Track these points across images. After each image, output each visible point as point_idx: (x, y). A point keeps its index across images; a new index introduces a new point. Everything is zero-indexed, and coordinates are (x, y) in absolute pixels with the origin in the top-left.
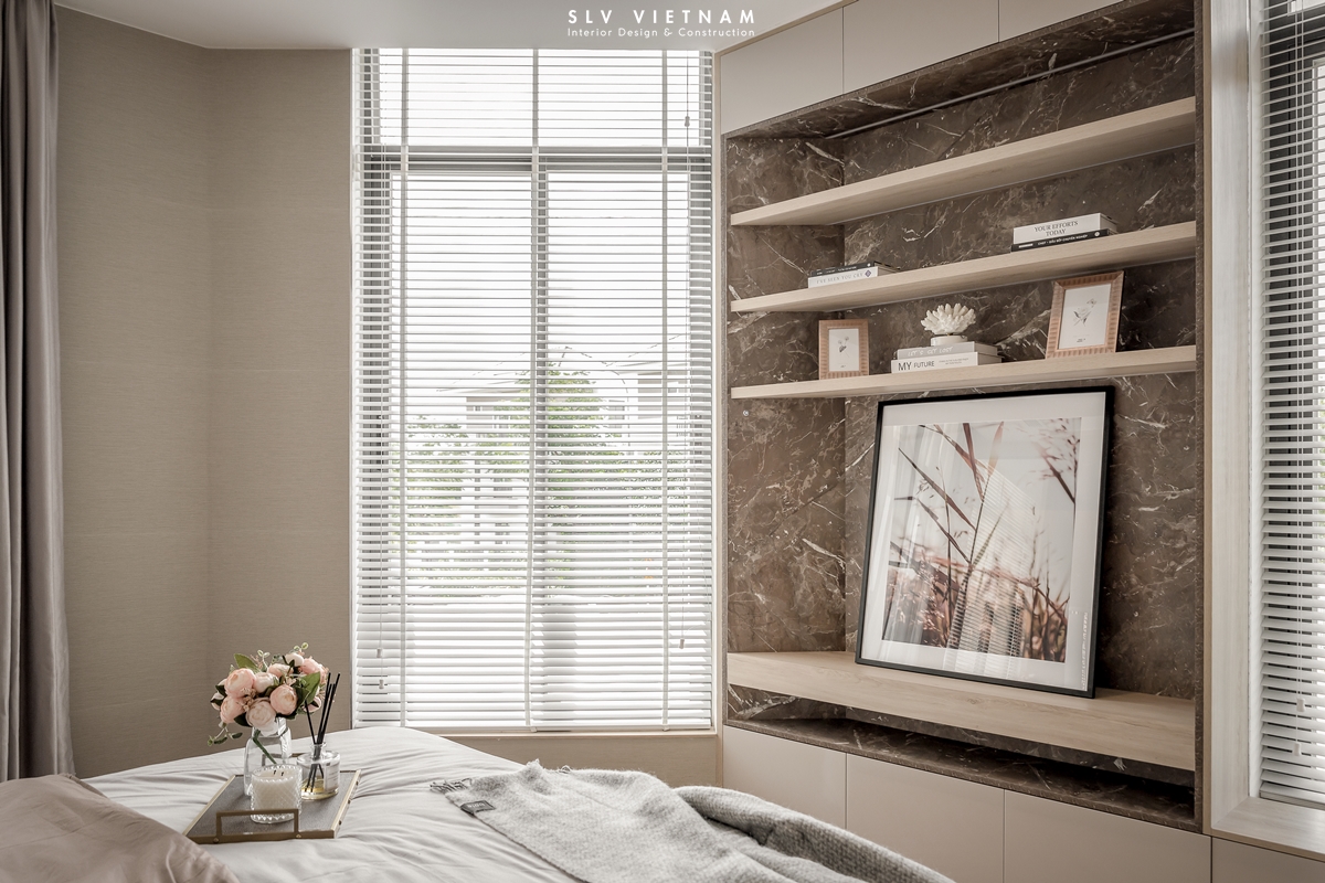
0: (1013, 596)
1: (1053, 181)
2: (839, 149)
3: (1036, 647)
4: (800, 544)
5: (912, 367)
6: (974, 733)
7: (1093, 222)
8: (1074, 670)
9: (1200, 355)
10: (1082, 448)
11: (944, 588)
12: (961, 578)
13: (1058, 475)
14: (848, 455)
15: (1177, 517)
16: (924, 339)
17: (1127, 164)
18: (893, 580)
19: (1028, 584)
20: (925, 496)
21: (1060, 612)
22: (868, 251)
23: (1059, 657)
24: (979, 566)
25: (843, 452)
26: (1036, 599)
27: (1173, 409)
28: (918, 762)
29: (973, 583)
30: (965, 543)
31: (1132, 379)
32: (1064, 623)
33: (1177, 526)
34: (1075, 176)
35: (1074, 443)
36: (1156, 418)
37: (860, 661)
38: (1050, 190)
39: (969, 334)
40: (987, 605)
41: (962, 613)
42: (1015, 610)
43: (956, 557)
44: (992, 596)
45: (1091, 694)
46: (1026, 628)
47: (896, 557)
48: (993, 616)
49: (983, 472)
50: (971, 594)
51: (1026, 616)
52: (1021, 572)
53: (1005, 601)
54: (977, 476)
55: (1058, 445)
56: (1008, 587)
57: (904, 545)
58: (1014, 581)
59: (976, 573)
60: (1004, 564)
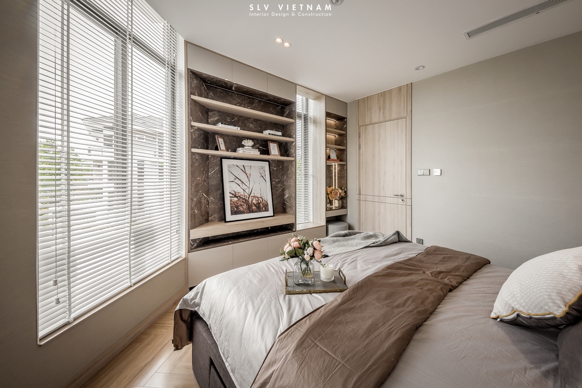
0: (258, 201)
3: (264, 210)
4: (203, 195)
8: (270, 212)
10: (266, 171)
11: (244, 201)
12: (247, 198)
13: (263, 177)
14: (210, 170)
15: (278, 184)
18: (231, 201)
19: (261, 198)
20: (237, 181)
21: (267, 202)
23: (268, 211)
24: (251, 195)
25: (208, 169)
26: (262, 200)
27: (277, 166)
29: (250, 199)
30: (247, 191)
32: (268, 204)
35: (265, 171)
36: (275, 168)
37: (226, 222)
40: (254, 203)
41: (249, 206)
42: (259, 203)
43: (246, 194)
44: (254, 201)
45: (274, 216)
46: (262, 206)
47: (231, 195)
48: (255, 205)
49: (249, 176)
50: (250, 202)
51: (261, 204)
52: (259, 196)
53: (257, 202)
54: (248, 177)
55: (262, 171)
56: (257, 199)
57: (233, 192)
58: (258, 198)
59: (251, 197)
60: (256, 195)
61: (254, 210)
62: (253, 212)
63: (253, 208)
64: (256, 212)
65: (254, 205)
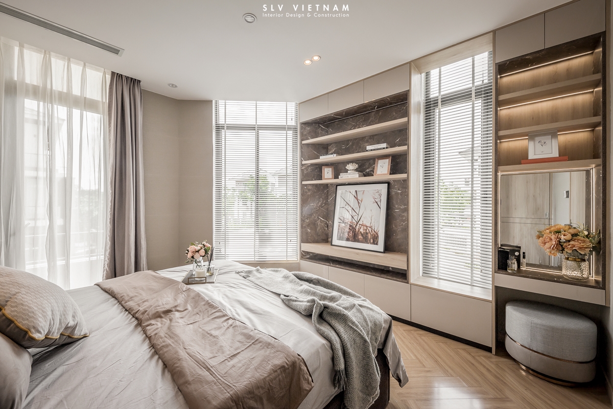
0: (366, 230)
1: (376, 135)
2: (327, 126)
3: (372, 242)
4: (319, 218)
5: (343, 178)
6: (358, 261)
7: (384, 145)
8: (380, 246)
9: (408, 176)
10: (382, 196)
11: (351, 228)
12: (355, 226)
13: (377, 203)
14: (329, 197)
15: (403, 213)
16: (346, 171)
17: (393, 132)
18: (339, 226)
19: (370, 227)
20: (347, 207)
21: (377, 234)
22: (334, 150)
23: (377, 244)
24: (359, 223)
25: (328, 196)
26: (372, 231)
27: (402, 188)
28: (345, 268)
29: (358, 227)
30: (356, 218)
31: (393, 181)
32: (378, 236)
33: (403, 214)
34: (381, 134)
35: (380, 195)
36: (399, 190)
37: (332, 245)
38: (375, 137)
39: (356, 170)
40: (361, 232)
41: (355, 234)
42: (367, 233)
43: (354, 221)
44: (362, 230)
45: (384, 252)
46: (370, 237)
47: (340, 221)
48: (362, 235)
49: (360, 202)
50: (357, 230)
51: (369, 235)
52: (368, 225)
53: (365, 231)
54: (359, 203)
55: (377, 196)
56: (365, 228)
57: (342, 218)
58: (367, 227)
59: (358, 225)
60: (364, 223)
61: (360, 240)
62: (358, 241)
63: (360, 237)
64: (362, 242)
65: (360, 235)
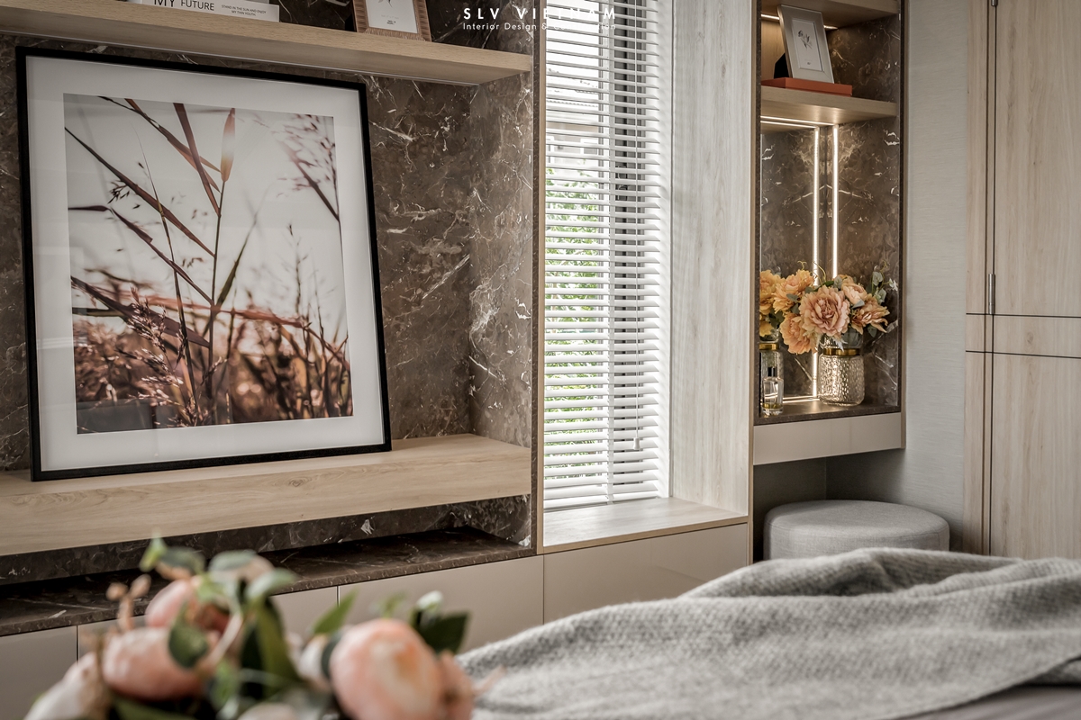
0: (278, 342)
3: (317, 402)
8: (364, 424)
10: (338, 152)
11: (177, 341)
12: (201, 325)
13: (314, 185)
15: (424, 240)
19: (297, 325)
20: (127, 205)
21: (338, 355)
23: (345, 410)
24: (227, 306)
26: (308, 342)
29: (220, 331)
30: (201, 273)
32: (346, 368)
33: (423, 250)
35: (328, 147)
36: (404, 129)
40: (246, 359)
41: (208, 375)
42: (284, 361)
43: (189, 295)
44: (249, 346)
45: (385, 447)
46: (301, 379)
47: (85, 301)
48: (257, 374)
49: (216, 177)
50: (220, 347)
51: (299, 366)
52: (285, 310)
53: (270, 350)
54: (207, 182)
55: (309, 147)
56: (269, 330)
57: (97, 280)
58: (277, 322)
59: (224, 317)
60: (262, 301)
61: (249, 403)
62: (239, 415)
63: (243, 388)
64: (259, 415)
65: (244, 374)
